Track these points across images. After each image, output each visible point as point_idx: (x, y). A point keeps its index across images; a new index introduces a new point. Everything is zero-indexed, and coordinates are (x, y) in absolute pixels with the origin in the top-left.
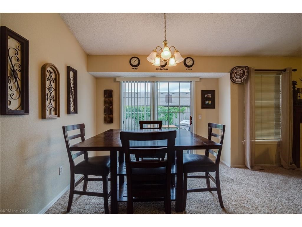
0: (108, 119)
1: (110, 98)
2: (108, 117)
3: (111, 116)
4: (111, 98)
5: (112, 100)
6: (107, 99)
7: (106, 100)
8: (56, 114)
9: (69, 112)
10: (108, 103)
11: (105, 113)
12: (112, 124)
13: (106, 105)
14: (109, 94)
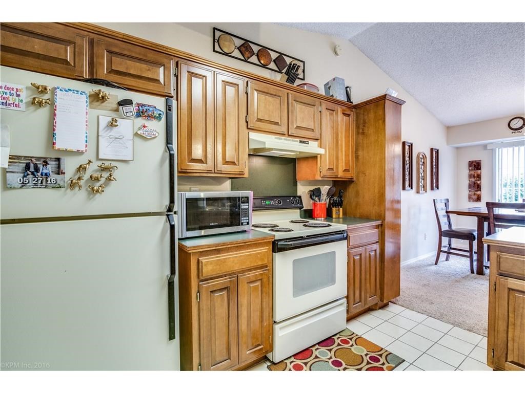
0: (475, 197)
1: (477, 171)
2: (474, 194)
3: (479, 193)
4: (479, 171)
5: (481, 173)
6: (472, 172)
7: (471, 174)
8: (424, 190)
9: (432, 189)
10: (474, 177)
11: (470, 190)
12: (481, 203)
13: (470, 180)
14: (476, 166)
